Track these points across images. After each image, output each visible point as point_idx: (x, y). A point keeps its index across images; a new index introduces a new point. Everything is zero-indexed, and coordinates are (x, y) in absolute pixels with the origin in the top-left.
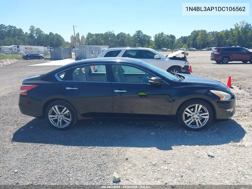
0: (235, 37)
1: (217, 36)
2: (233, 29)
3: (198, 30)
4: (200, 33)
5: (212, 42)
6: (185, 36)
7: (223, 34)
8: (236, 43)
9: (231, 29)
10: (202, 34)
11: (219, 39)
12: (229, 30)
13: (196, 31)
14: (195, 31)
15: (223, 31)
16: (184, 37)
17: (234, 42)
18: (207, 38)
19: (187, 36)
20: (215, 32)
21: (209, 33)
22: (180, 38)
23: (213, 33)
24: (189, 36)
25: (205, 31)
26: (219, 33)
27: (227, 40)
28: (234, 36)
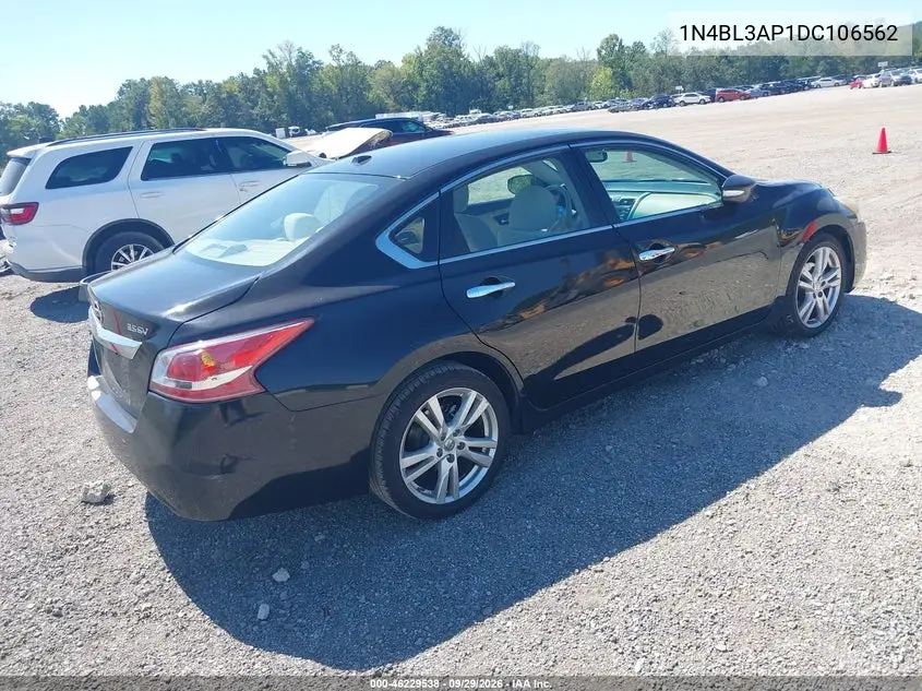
0: (275, 97)
1: (217, 97)
2: (261, 69)
3: (143, 80)
4: (153, 91)
5: (205, 120)
6: (96, 104)
7: (235, 88)
8: (284, 116)
9: (257, 71)
10: (162, 93)
11: (226, 108)
12: (251, 75)
13: (135, 84)
14: (129, 85)
15: (232, 78)
16: (92, 107)
17: (278, 113)
18: (185, 105)
19: (105, 104)
20: (204, 82)
21: (187, 86)
22: (75, 114)
23: (200, 88)
24: (111, 104)
25: (169, 82)
26: (219, 86)
27: (253, 108)
28: (271, 95)
